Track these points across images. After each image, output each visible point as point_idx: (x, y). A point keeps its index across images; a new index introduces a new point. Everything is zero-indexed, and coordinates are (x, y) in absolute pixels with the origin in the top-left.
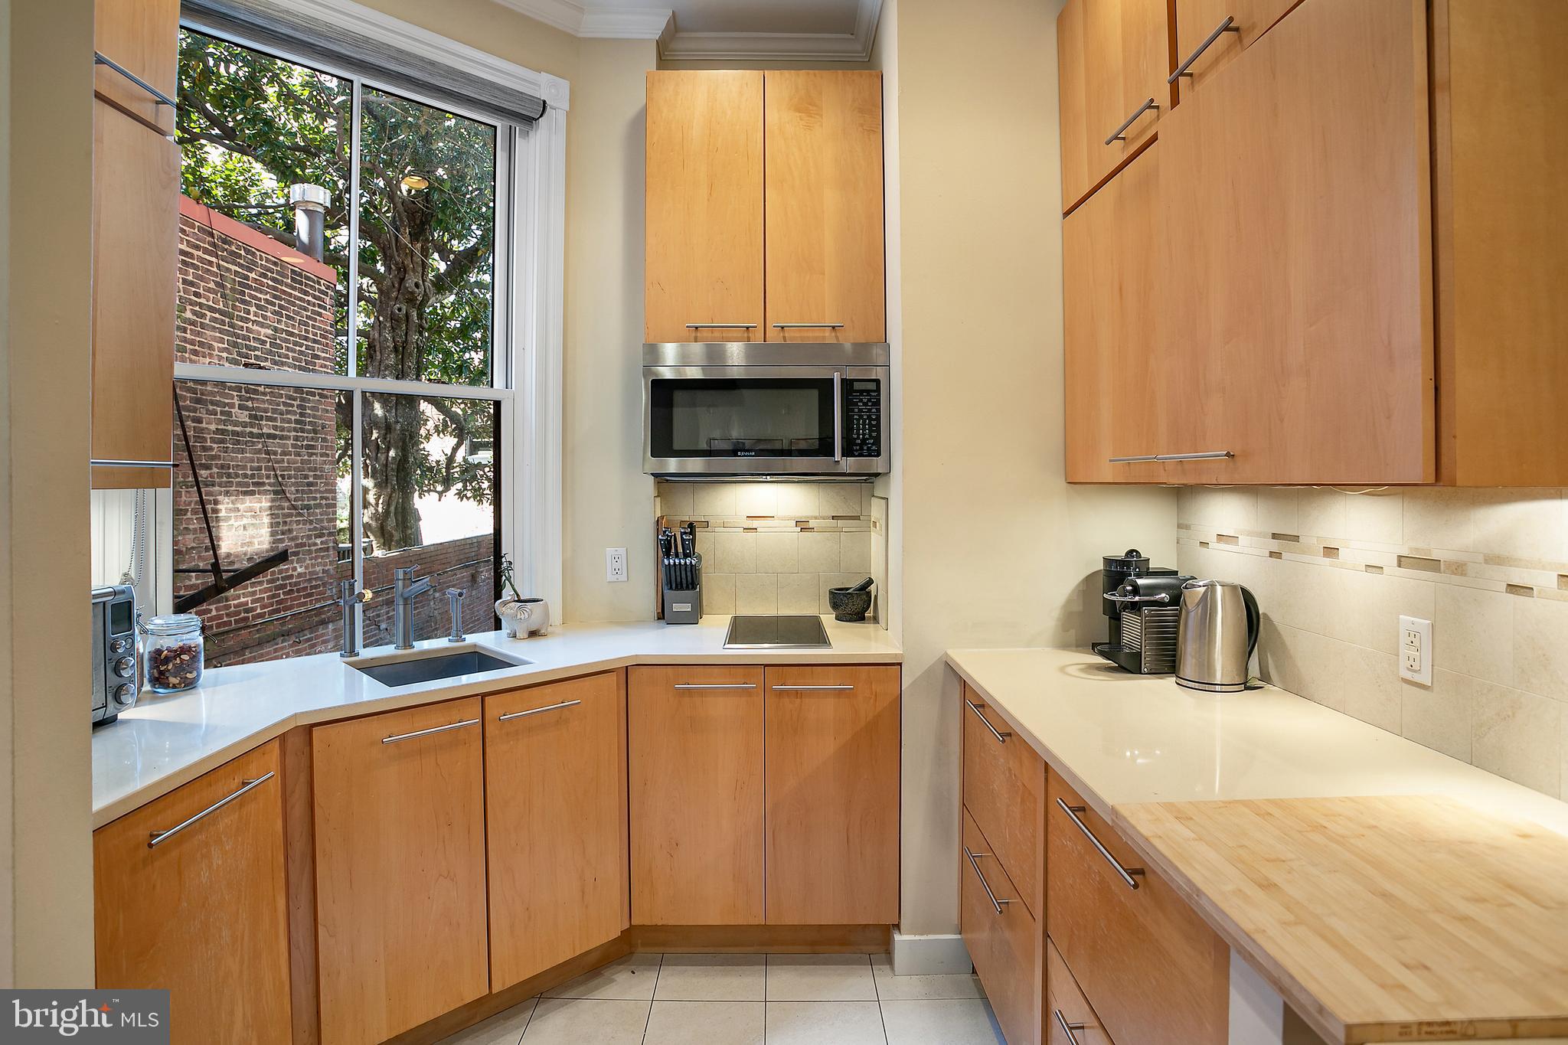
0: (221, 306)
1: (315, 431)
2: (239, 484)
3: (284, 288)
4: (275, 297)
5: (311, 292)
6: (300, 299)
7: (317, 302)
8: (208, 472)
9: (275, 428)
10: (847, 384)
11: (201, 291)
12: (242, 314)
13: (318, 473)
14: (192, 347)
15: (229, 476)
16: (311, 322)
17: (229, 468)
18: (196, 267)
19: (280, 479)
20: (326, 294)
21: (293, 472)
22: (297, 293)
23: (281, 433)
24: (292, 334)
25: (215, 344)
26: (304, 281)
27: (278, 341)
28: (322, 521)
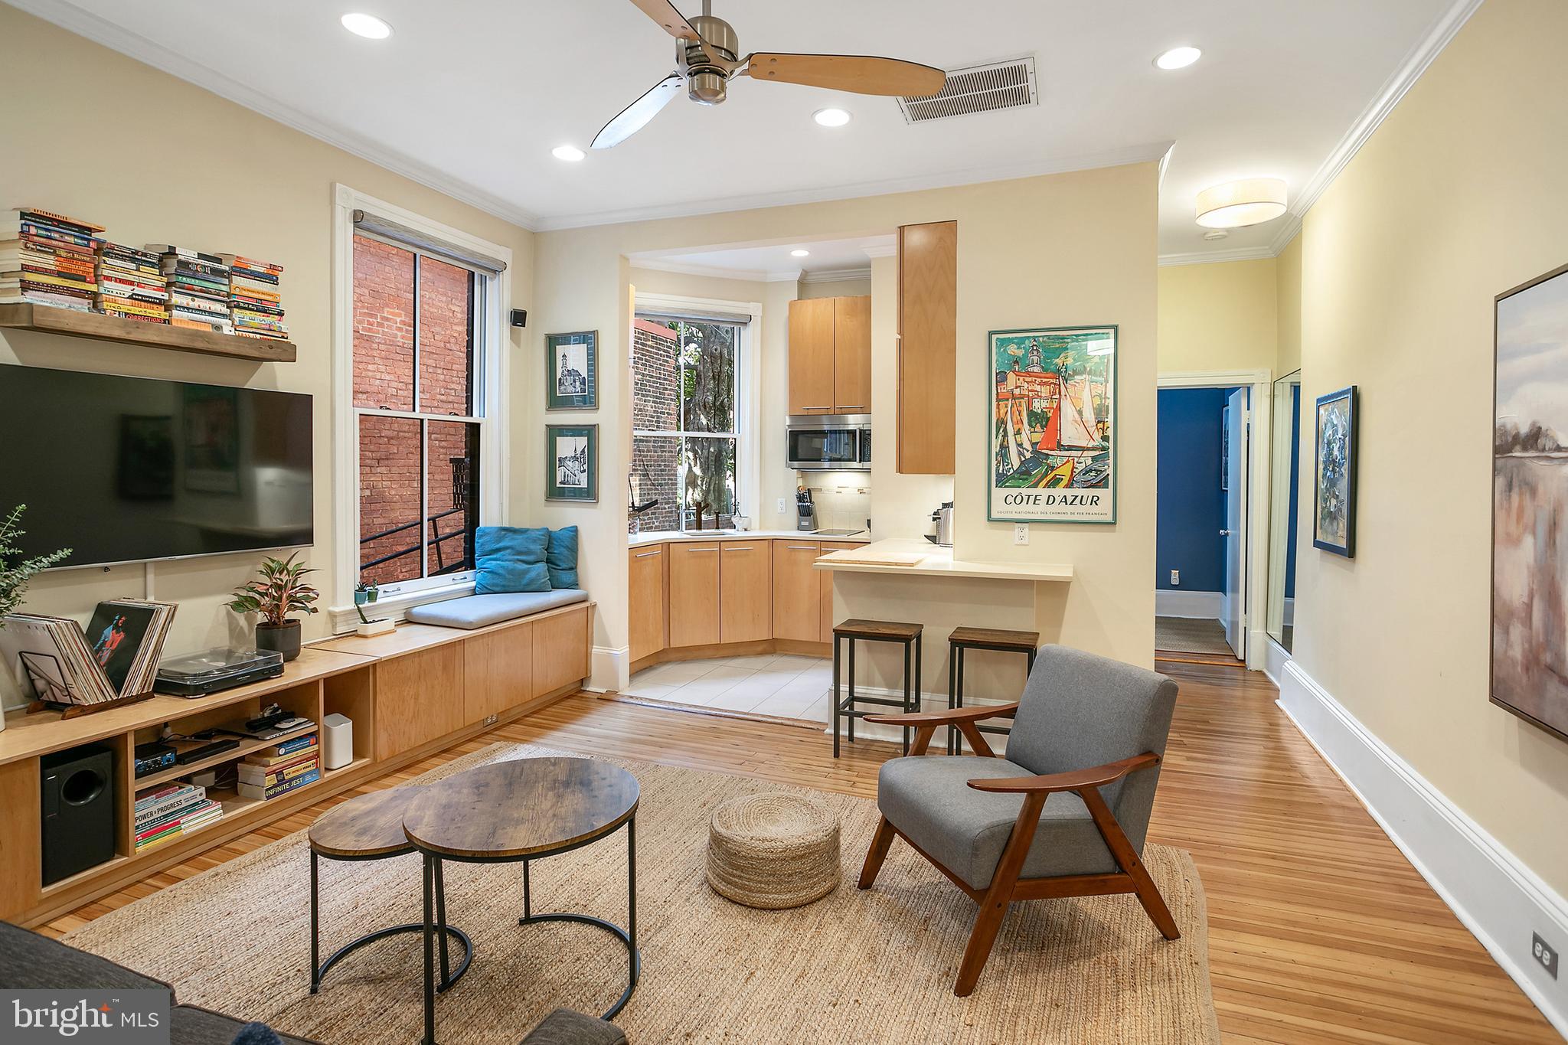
3: (648, 349)
5: (663, 348)
6: (657, 354)
10: (861, 431)
16: (663, 367)
19: (645, 467)
20: (671, 348)
22: (655, 351)
24: (652, 377)
26: (659, 342)
27: (645, 382)
28: (668, 494)
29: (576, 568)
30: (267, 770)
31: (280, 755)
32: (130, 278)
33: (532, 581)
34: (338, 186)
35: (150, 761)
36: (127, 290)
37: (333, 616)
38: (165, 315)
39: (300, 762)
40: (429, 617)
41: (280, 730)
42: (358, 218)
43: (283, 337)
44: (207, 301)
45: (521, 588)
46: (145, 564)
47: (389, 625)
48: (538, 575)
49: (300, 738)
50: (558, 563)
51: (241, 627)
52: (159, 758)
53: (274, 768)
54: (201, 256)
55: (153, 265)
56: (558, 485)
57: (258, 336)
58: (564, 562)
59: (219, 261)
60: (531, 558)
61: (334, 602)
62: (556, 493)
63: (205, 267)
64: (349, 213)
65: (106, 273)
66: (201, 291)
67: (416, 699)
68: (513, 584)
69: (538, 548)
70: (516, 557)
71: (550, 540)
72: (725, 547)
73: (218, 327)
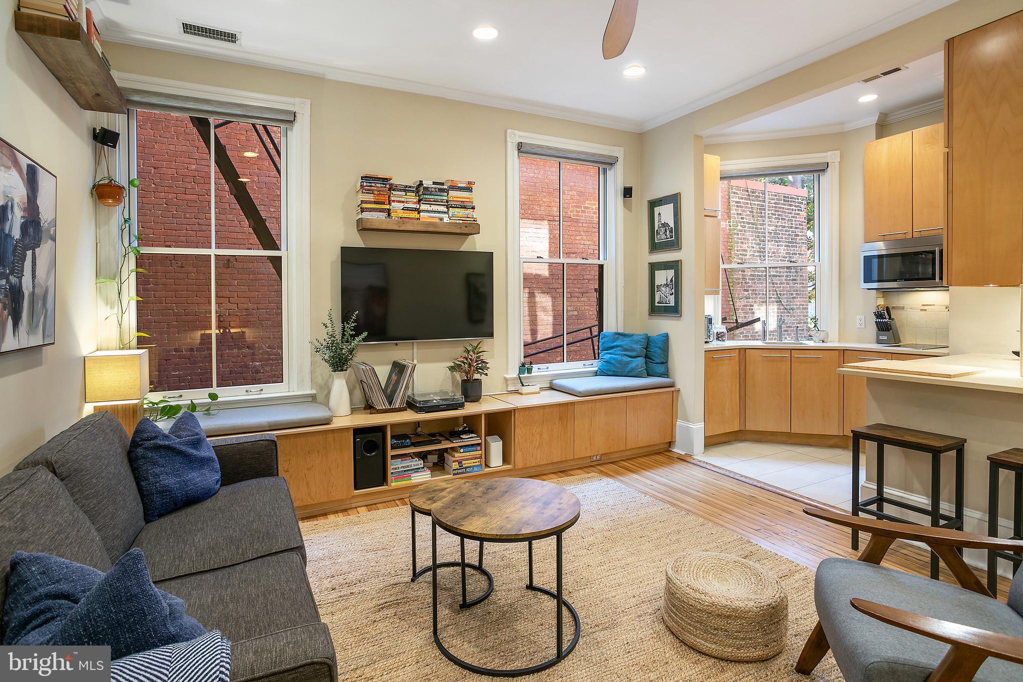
0: (752, 221)
1: (796, 272)
2: (760, 298)
3: (780, 206)
4: (776, 211)
5: (793, 204)
6: (788, 209)
7: (797, 208)
8: (748, 293)
9: (777, 272)
11: (744, 216)
12: (761, 222)
13: (798, 292)
14: (741, 241)
15: (756, 294)
16: (794, 219)
17: (756, 291)
18: (742, 207)
19: (779, 295)
21: (785, 292)
22: (786, 207)
23: (779, 274)
24: (784, 227)
25: (750, 238)
26: (790, 200)
27: (778, 231)
28: (800, 316)
29: (667, 362)
30: (454, 459)
31: (461, 453)
32: (403, 199)
33: (633, 369)
34: (509, 131)
35: (399, 442)
36: (401, 205)
37: (506, 380)
38: (417, 216)
39: (472, 459)
40: (561, 386)
41: (462, 438)
42: (520, 147)
43: (474, 221)
44: (437, 206)
45: (625, 374)
46: (413, 342)
47: (536, 389)
48: (637, 366)
49: (473, 445)
50: (653, 359)
51: (458, 381)
52: (404, 441)
53: (457, 459)
54: (434, 183)
55: (413, 191)
56: (656, 304)
57: (461, 222)
58: (658, 358)
59: (442, 184)
60: (633, 354)
61: (507, 372)
62: (655, 310)
63: (436, 188)
64: (515, 144)
65: (392, 199)
66: (434, 201)
67: (541, 435)
68: (620, 371)
69: (638, 347)
70: (623, 353)
71: (648, 342)
72: (796, 354)
73: (441, 219)
